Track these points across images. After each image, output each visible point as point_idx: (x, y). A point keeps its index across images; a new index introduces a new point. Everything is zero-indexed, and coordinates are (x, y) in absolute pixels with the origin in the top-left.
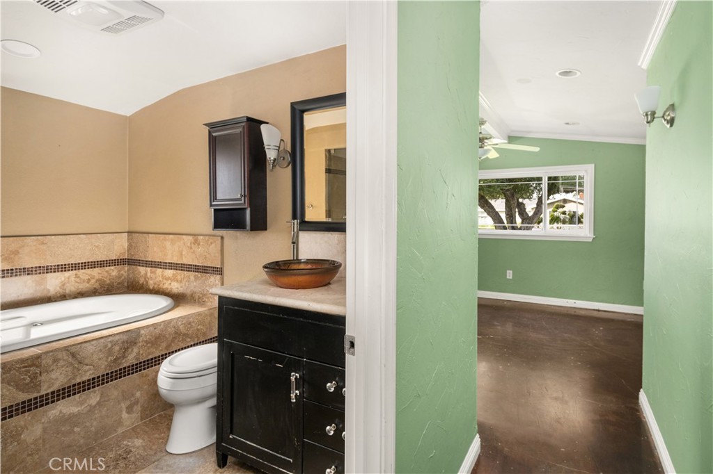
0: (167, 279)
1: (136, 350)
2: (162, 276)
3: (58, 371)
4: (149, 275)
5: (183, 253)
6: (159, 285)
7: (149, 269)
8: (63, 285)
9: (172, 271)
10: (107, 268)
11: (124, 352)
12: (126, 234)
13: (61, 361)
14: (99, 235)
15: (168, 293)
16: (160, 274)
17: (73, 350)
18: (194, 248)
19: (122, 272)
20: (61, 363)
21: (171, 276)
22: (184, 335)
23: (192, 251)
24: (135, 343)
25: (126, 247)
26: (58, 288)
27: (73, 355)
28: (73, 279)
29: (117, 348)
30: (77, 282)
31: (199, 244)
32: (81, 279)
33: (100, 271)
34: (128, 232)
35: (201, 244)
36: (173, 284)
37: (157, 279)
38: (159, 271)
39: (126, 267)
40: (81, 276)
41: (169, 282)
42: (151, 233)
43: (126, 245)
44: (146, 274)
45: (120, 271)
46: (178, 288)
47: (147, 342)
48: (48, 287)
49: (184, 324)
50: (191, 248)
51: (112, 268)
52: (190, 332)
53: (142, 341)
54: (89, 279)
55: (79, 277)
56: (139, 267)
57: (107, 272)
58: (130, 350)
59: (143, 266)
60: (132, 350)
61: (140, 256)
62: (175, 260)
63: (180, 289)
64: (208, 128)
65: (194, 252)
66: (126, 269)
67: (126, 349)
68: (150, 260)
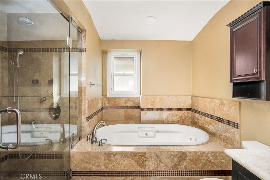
0: (207, 123)
1: (185, 163)
2: (205, 120)
3: (152, 162)
4: (199, 118)
5: (215, 110)
6: (203, 125)
7: (199, 115)
8: (168, 117)
9: (209, 119)
10: (183, 112)
11: (179, 162)
12: (191, 97)
13: (153, 158)
14: (180, 97)
15: (208, 131)
16: (204, 119)
17: (157, 154)
18: (221, 108)
19: (189, 114)
20: (153, 159)
21: (209, 121)
22: (212, 163)
23: (220, 109)
24: (185, 159)
25: (191, 103)
26: (166, 118)
27: (157, 156)
28: (171, 115)
29: (176, 159)
30: (172, 116)
31: (224, 106)
32: (173, 115)
33: (180, 113)
34: (191, 96)
35: (226, 105)
36: (210, 126)
37: (203, 121)
38: (203, 117)
39: (191, 112)
40: (174, 114)
41: (208, 124)
42: (200, 97)
43: (191, 102)
44: (198, 117)
45: (188, 114)
46: (212, 129)
47: (191, 161)
48: (163, 117)
49: (213, 156)
50: (219, 107)
51: (185, 112)
52: (217, 162)
53: (188, 159)
54: (176, 116)
55: (173, 114)
56: (195, 113)
57: (183, 113)
58: (182, 162)
59: (197, 113)
60: (183, 163)
61: (196, 108)
62: (211, 113)
63: (213, 130)
64: (229, 27)
65: (221, 110)
66: (191, 113)
67: (180, 161)
68: (199, 111)
